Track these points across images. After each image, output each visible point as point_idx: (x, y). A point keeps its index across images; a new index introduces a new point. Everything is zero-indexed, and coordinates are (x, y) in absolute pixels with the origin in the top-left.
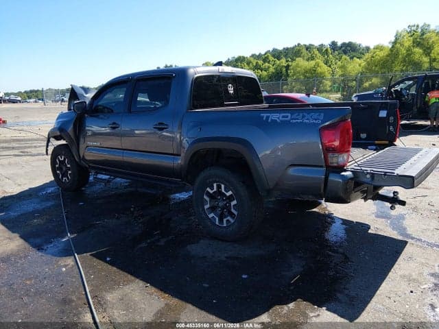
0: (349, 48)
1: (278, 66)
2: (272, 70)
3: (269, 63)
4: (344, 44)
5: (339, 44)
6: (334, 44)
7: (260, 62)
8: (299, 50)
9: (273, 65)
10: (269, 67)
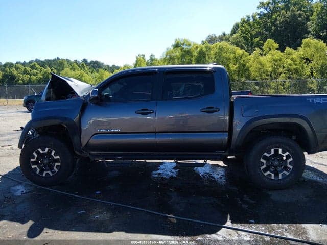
0: (96, 65)
1: (45, 73)
2: (40, 75)
3: (36, 69)
4: (92, 62)
5: (89, 61)
6: (85, 61)
7: (28, 69)
8: (62, 62)
9: (40, 72)
10: (37, 73)
